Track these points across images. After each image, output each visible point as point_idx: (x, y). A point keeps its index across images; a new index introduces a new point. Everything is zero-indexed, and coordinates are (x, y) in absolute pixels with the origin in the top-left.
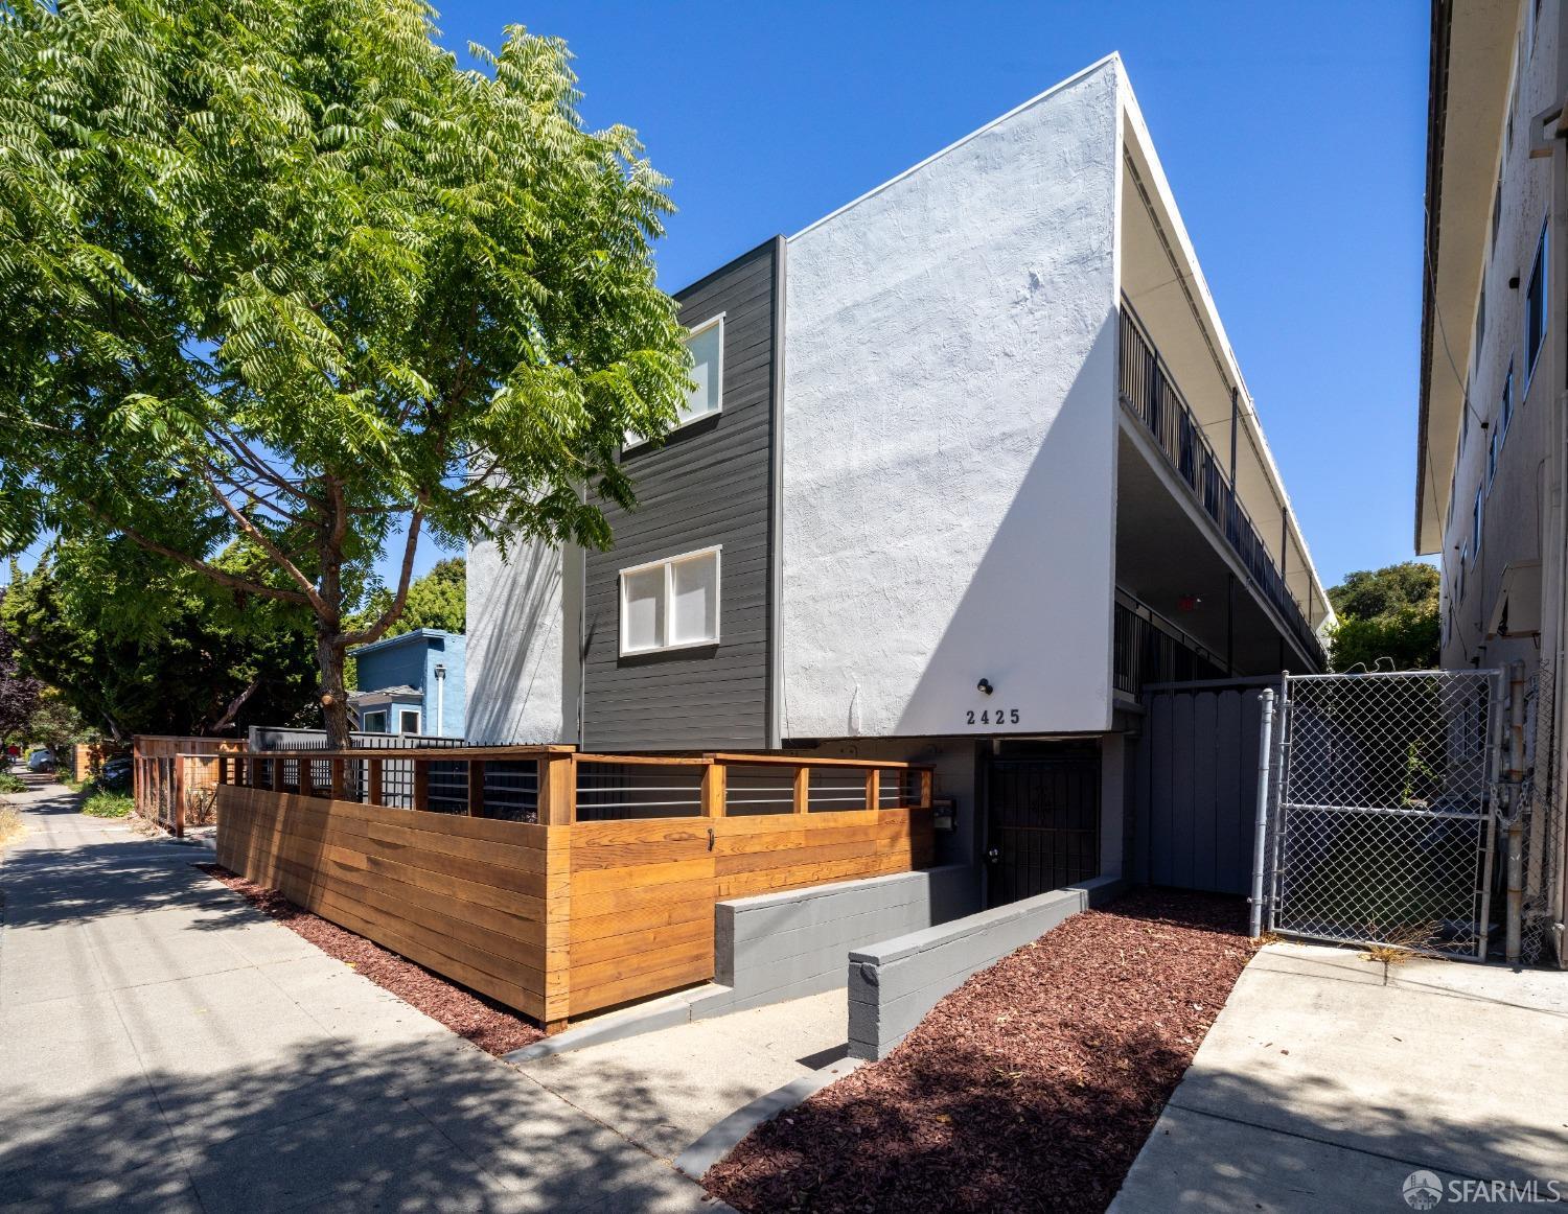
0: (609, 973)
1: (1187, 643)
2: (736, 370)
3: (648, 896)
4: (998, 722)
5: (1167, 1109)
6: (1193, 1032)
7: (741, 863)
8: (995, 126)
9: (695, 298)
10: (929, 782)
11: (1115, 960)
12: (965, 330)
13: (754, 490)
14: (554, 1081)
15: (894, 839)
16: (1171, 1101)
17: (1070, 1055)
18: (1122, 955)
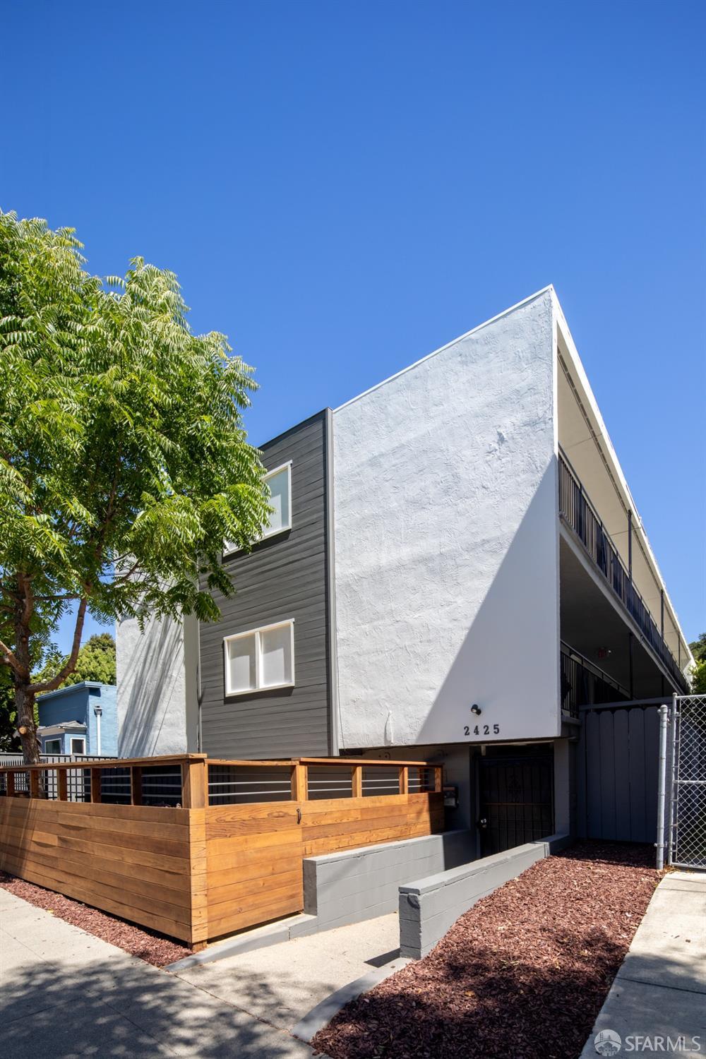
0: (234, 908)
1: (605, 680)
2: (302, 499)
3: (259, 855)
4: (485, 733)
5: (616, 981)
6: (628, 931)
7: (318, 831)
8: (472, 334)
9: (273, 449)
10: (440, 775)
11: (571, 887)
12: (455, 471)
13: (315, 581)
14: (202, 982)
15: (419, 813)
16: (618, 975)
17: (549, 949)
18: (576, 884)
